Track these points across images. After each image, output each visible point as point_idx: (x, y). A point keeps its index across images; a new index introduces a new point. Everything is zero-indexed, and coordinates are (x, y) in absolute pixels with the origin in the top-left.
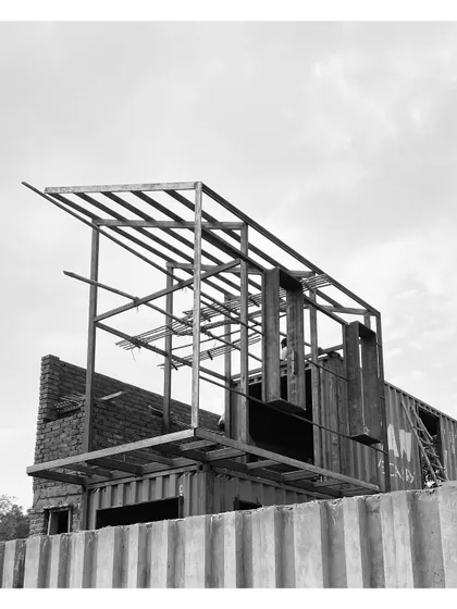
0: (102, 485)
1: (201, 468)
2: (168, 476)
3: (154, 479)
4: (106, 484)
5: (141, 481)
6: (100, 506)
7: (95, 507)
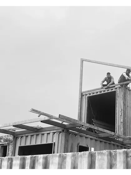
0: (22, 136)
1: (63, 131)
2: (49, 133)
3: (44, 134)
4: (24, 135)
5: (38, 135)
6: (20, 145)
7: (18, 145)
